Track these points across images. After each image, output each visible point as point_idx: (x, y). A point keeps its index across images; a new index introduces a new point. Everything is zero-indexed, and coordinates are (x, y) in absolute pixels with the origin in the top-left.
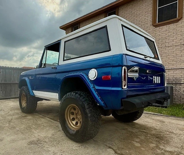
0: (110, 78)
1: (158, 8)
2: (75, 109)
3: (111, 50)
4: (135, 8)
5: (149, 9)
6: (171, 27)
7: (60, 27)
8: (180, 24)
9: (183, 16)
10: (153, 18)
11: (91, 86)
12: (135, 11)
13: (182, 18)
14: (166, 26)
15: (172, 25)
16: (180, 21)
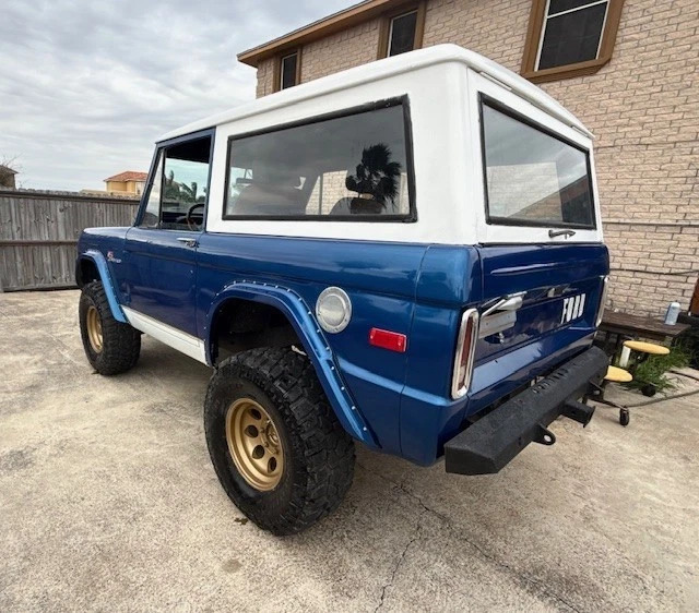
0: (403, 345)
1: (547, 17)
2: (256, 414)
3: (415, 221)
4: (477, 9)
5: (520, 20)
6: (572, 88)
7: (239, 56)
8: (601, 80)
9: (614, 56)
10: (525, 52)
11: (323, 354)
12: (475, 21)
13: (609, 60)
14: (558, 83)
15: (579, 80)
16: (603, 71)
